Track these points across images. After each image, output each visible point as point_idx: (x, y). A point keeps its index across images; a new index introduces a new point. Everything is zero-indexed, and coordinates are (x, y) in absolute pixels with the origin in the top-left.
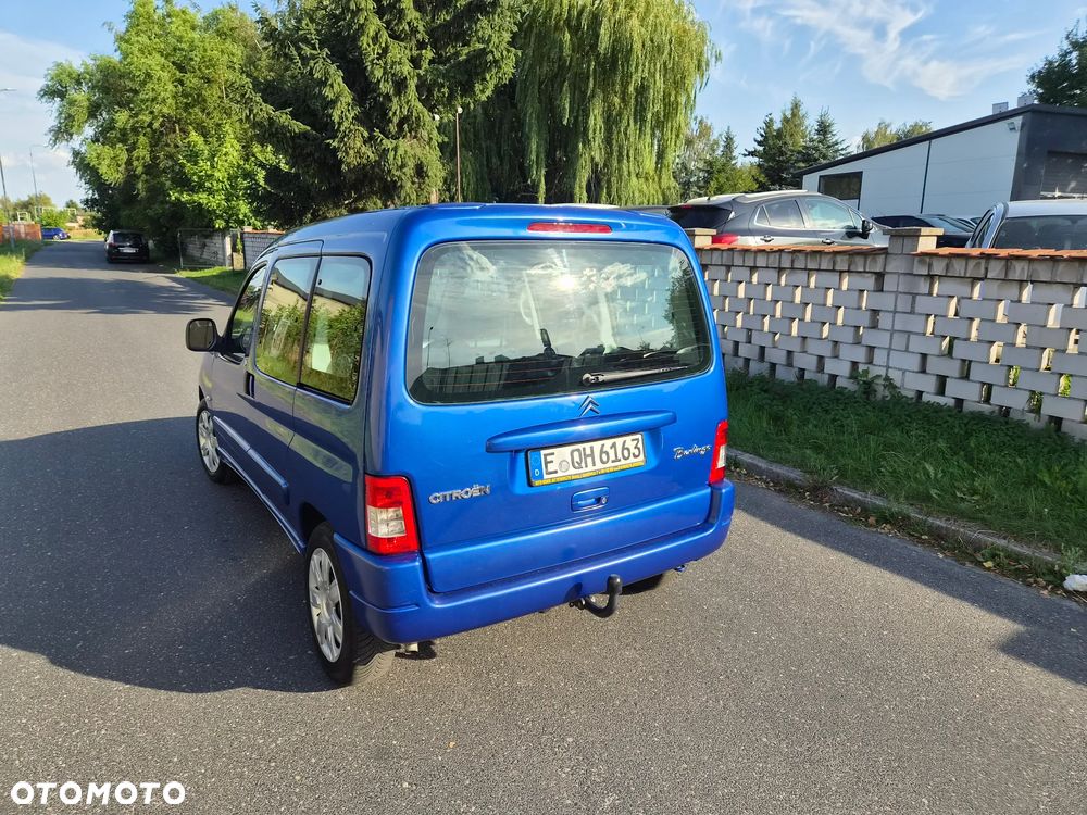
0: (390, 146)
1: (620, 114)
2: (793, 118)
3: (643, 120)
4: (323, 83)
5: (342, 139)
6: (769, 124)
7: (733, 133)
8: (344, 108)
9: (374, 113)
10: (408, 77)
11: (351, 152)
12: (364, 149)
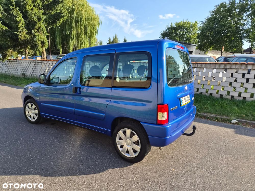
1: (80, 33)
2: (115, 38)
3: (86, 35)
4: (16, 17)
5: (20, 32)
6: (110, 39)
7: (102, 41)
8: (22, 24)
9: (30, 25)
10: (42, 18)
11: (23, 36)
12: (26, 35)
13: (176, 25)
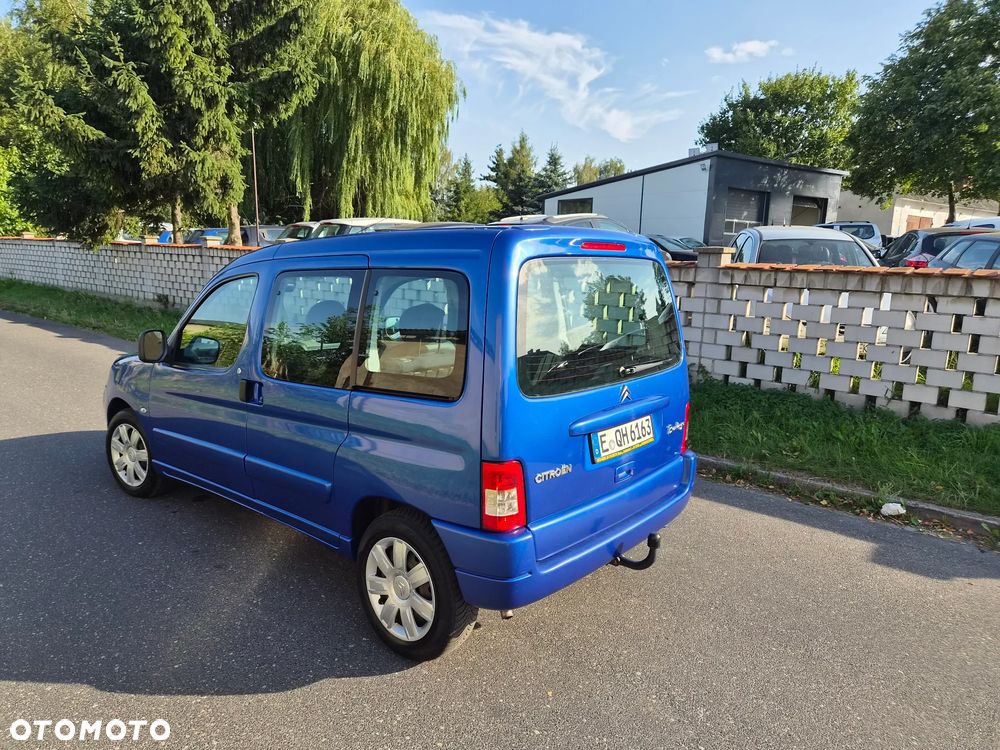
0: (197, 159)
1: (381, 137)
2: (521, 150)
3: (404, 143)
4: (126, 95)
5: (145, 148)
6: (500, 153)
7: (470, 159)
8: (148, 119)
9: (180, 124)
10: (219, 95)
11: (154, 162)
12: (166, 159)
13: (765, 89)
